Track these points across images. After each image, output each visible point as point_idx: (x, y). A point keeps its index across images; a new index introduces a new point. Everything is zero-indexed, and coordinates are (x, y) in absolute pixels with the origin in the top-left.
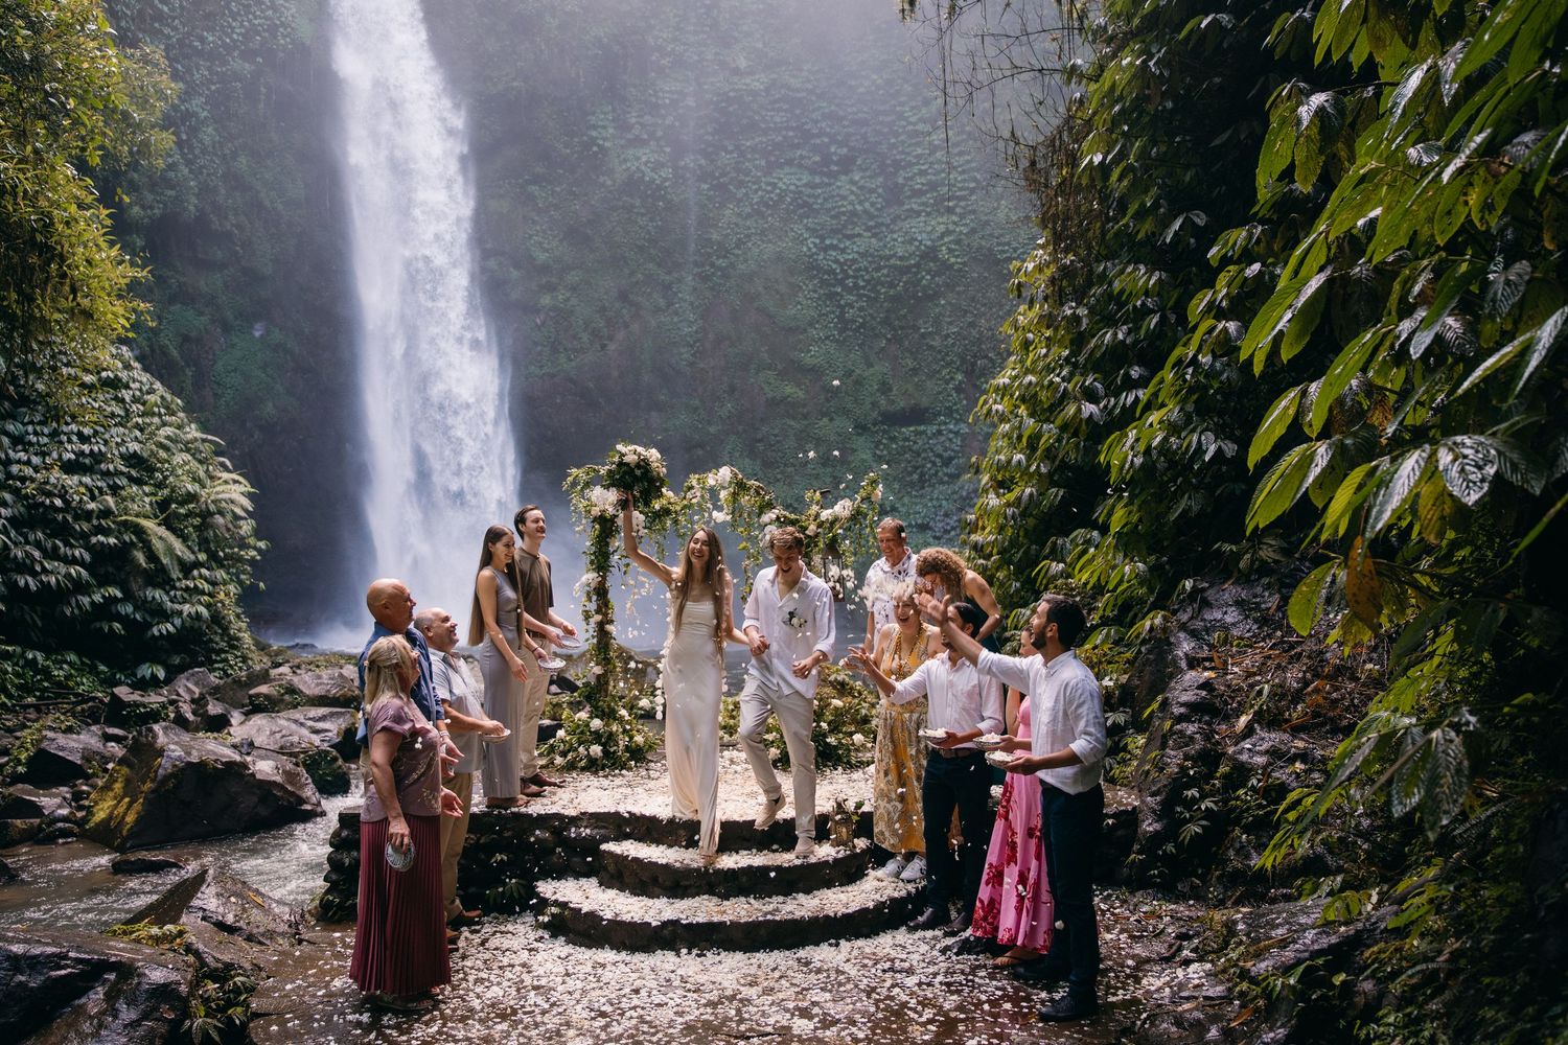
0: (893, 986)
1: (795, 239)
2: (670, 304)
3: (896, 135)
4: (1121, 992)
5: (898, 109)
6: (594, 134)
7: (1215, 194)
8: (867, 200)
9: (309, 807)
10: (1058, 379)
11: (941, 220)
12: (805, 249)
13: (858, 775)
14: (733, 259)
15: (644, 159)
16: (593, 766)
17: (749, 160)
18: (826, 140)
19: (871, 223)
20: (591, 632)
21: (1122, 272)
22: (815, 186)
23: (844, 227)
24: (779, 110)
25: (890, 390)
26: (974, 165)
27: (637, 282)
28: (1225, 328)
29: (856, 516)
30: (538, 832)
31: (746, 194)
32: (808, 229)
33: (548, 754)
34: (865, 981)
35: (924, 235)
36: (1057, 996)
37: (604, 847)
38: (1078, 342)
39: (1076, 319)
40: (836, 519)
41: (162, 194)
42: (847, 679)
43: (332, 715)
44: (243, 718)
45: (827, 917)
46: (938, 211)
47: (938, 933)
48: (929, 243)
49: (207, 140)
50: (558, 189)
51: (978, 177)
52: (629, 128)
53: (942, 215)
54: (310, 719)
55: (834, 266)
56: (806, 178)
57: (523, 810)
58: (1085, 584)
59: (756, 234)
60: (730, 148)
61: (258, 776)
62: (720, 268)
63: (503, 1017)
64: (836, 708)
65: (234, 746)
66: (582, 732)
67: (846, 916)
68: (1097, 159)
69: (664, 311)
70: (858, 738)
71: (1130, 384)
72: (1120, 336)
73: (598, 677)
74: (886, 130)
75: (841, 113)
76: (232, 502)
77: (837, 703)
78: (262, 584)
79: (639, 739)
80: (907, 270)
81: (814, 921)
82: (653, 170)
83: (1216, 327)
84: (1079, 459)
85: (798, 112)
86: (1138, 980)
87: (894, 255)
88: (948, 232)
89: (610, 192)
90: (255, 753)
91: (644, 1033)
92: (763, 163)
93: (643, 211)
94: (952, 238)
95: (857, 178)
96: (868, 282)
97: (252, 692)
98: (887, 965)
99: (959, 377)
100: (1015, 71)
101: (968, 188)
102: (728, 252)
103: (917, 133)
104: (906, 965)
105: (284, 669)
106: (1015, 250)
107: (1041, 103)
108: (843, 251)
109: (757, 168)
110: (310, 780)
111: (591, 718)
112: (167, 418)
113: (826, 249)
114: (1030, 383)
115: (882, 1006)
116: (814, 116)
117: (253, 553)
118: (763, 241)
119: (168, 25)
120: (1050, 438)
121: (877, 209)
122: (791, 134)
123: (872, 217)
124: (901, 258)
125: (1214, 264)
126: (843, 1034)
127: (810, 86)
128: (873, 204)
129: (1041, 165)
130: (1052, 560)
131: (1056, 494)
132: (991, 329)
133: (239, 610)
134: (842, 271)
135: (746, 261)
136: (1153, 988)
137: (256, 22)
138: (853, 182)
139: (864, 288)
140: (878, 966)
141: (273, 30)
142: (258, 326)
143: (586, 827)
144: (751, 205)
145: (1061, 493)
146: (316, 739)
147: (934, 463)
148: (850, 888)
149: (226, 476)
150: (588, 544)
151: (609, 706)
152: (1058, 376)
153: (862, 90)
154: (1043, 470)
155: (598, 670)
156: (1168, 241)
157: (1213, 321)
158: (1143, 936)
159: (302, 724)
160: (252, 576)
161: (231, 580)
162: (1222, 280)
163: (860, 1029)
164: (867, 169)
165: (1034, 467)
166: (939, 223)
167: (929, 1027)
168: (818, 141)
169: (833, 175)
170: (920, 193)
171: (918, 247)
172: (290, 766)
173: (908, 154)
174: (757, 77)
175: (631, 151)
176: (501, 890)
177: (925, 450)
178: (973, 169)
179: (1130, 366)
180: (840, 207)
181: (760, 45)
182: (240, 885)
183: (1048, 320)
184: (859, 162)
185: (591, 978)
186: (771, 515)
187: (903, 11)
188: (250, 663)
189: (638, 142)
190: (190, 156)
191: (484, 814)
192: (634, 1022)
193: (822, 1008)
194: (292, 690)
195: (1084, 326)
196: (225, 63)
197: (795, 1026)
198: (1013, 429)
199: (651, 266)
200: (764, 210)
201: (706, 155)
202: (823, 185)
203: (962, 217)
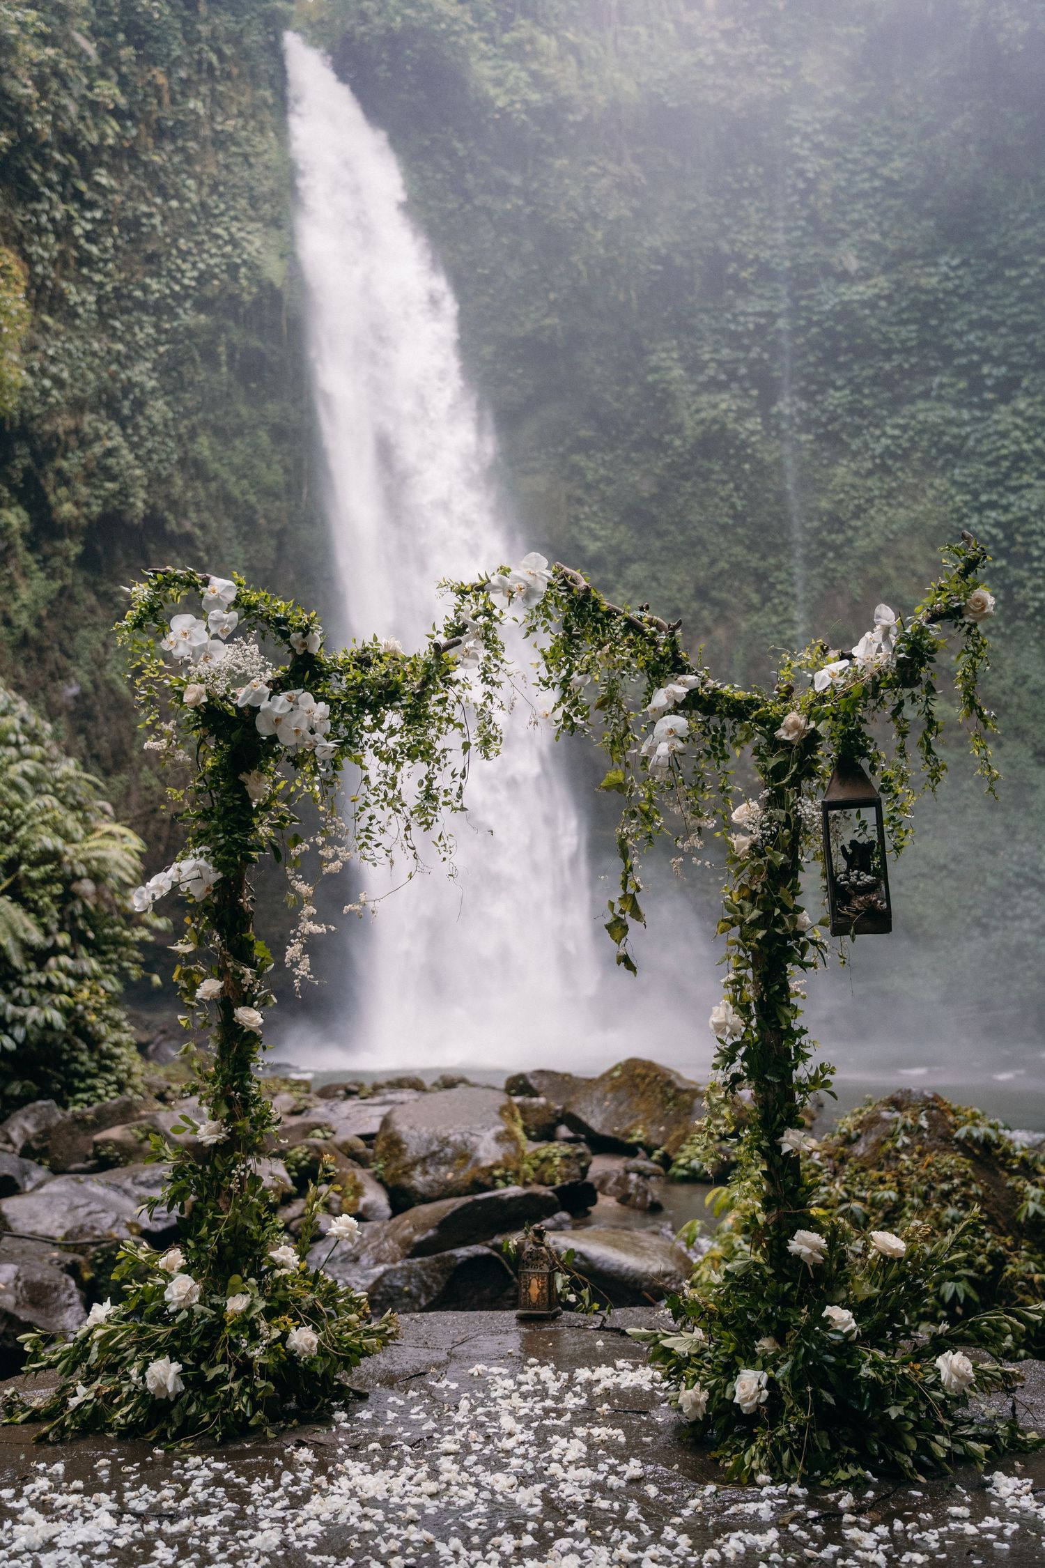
1: (935, 499)
2: (766, 600)
12: (951, 511)
14: (850, 533)
15: (723, 407)
17: (868, 397)
18: (975, 358)
22: (963, 423)
23: (1008, 475)
24: (908, 322)
27: (721, 573)
31: (866, 444)
32: (954, 483)
40: (858, 684)
41: (102, 487)
49: (157, 418)
52: (702, 367)
55: (994, 531)
56: (948, 413)
59: (881, 497)
60: (843, 382)
62: (832, 547)
69: (758, 610)
75: (996, 318)
82: (735, 420)
89: (681, 455)
92: (890, 394)
93: (724, 476)
95: (1022, 406)
97: (97, 1137)
102: (842, 523)
112: (27, 749)
117: (147, 933)
118: (889, 505)
119: (99, 271)
135: (868, 534)
137: (212, 262)
141: (233, 270)
144: (873, 457)
149: (107, 827)
168: (965, 361)
169: (988, 406)
180: (999, 449)
181: (876, 237)
184: (1027, 383)
186: (678, 689)
189: (712, 386)
190: (136, 439)
196: (176, 317)
199: (738, 550)
200: (890, 462)
202: (976, 420)
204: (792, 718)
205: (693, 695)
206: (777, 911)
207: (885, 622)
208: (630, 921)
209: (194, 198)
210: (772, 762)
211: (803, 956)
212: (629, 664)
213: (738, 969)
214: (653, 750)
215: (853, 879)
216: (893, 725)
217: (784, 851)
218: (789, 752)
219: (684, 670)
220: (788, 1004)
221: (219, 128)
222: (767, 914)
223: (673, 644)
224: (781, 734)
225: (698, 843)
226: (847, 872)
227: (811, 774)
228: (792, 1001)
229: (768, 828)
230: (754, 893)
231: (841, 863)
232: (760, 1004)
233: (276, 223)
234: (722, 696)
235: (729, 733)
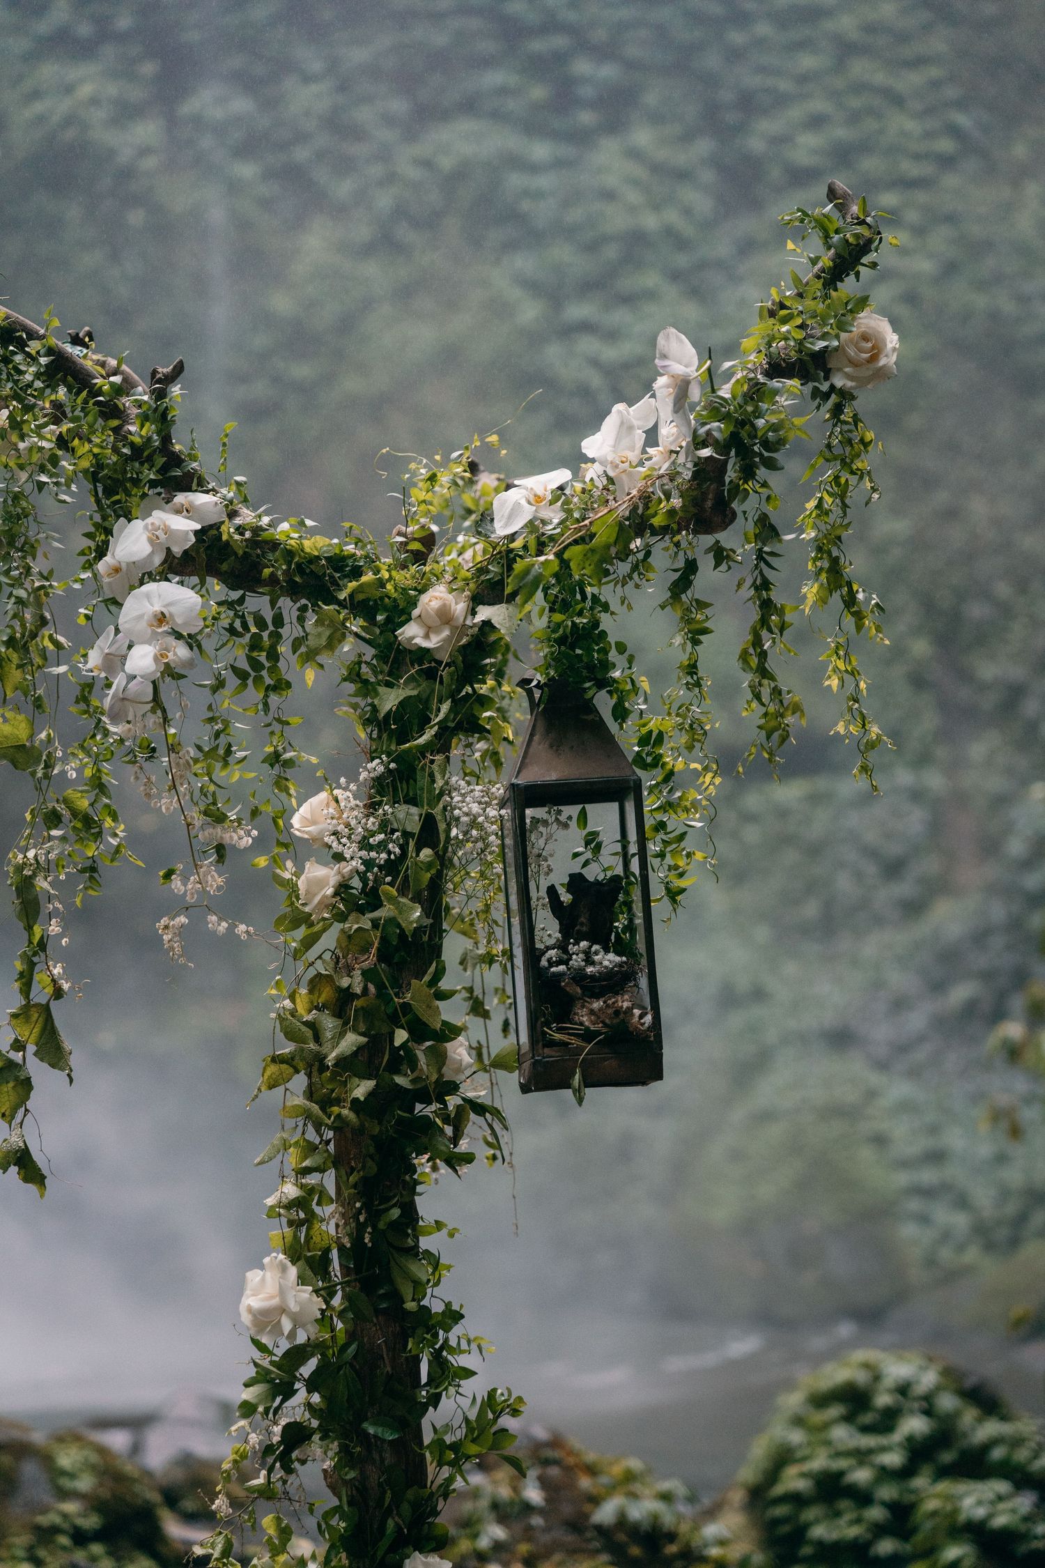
8: (670, 199)
14: (329, 362)
15: (86, 90)
18: (560, 42)
19: (682, 261)
22: (534, 169)
26: (951, 92)
51: (963, 120)
56: (510, 145)
60: (317, 66)
82: (108, 123)
95: (645, 143)
121: (698, 224)
123: (682, 244)
128: (687, 212)
135: (364, 367)
138: (634, 154)
147: (859, 874)
164: (664, 121)
169: (582, 138)
175: (48, 71)
177: (834, 841)
180: (601, 221)
184: (651, 99)
186: (173, 522)
200: (403, 231)
201: (247, 83)
202: (559, 164)
203: (919, 231)
204: (436, 598)
205: (208, 536)
206: (401, 1036)
207: (678, 369)
208: (36, 1069)
210: (390, 700)
211: (455, 1140)
212: (54, 460)
213: (306, 1171)
214: (115, 662)
215: (577, 961)
216: (674, 614)
217: (416, 899)
218: (431, 674)
219: (191, 482)
220: (414, 1252)
222: (376, 1044)
223: (162, 418)
224: (412, 633)
225: (215, 880)
226: (562, 946)
227: (473, 727)
228: (425, 1243)
229: (381, 846)
230: (345, 996)
231: (548, 928)
232: (356, 1255)
234: (274, 545)
235: (290, 631)
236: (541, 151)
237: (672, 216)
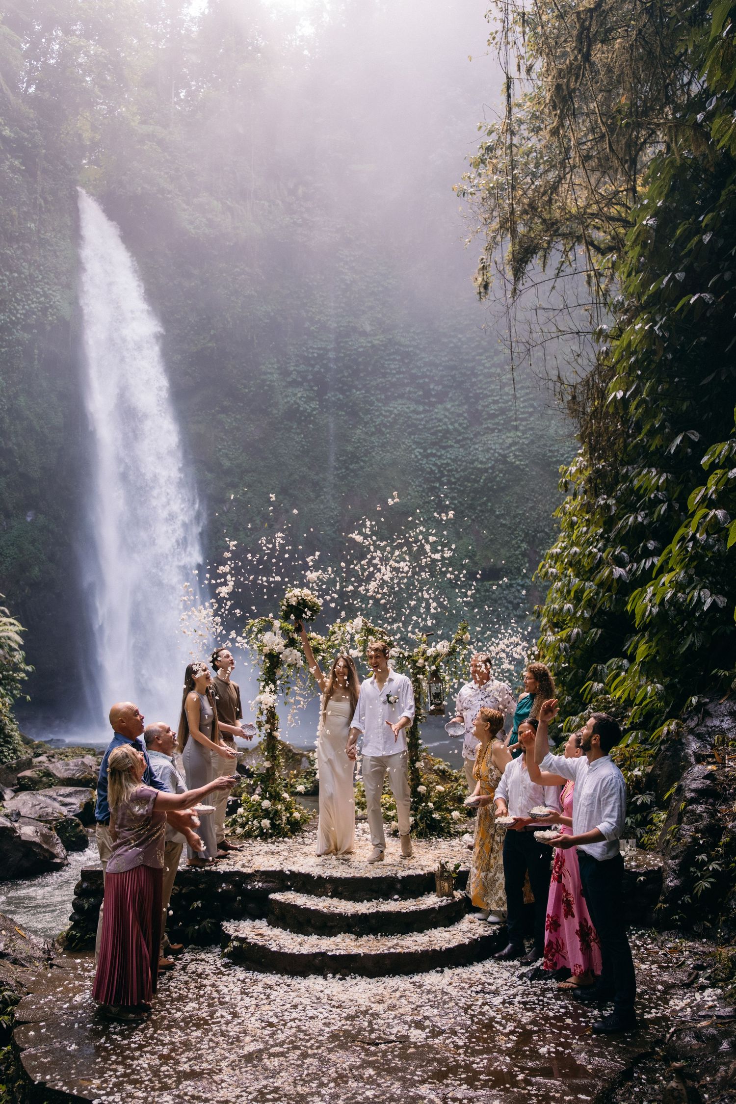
0: (484, 1004)
1: (405, 450)
2: (318, 496)
3: (476, 375)
4: (654, 1011)
5: (477, 358)
6: (265, 377)
7: (705, 417)
8: (456, 421)
9: (58, 861)
10: (595, 550)
11: (509, 435)
12: (413, 456)
13: (455, 842)
14: (362, 464)
15: (299, 395)
16: (264, 836)
17: (373, 395)
18: (427, 380)
19: (460, 438)
20: (263, 736)
21: (639, 474)
22: (418, 413)
23: (441, 440)
24: (394, 360)
25: (475, 556)
26: (531, 396)
27: (294, 481)
28: (715, 515)
29: (452, 652)
30: (224, 885)
31: (371, 419)
32: (415, 442)
33: (232, 826)
34: (463, 1000)
35: (497, 446)
36: (606, 1013)
37: (272, 896)
38: (609, 523)
39: (607, 507)
40: (438, 655)
42: (447, 768)
43: (76, 792)
44: (13, 794)
45: (434, 950)
46: (506, 428)
47: (516, 963)
48: (501, 451)
50: (238, 417)
51: (535, 404)
52: (289, 374)
53: (510, 431)
54: (61, 795)
55: (434, 468)
56: (413, 407)
57: (214, 868)
58: (620, 698)
59: (378, 446)
60: (360, 386)
61: (23, 838)
62: (353, 471)
63: (198, 1026)
64: (439, 792)
65: (6, 816)
66: (256, 810)
67: (449, 950)
68: (620, 394)
69: (314, 501)
70: (456, 814)
71: (648, 554)
72: (640, 519)
73: (268, 769)
74: (469, 373)
75: (438, 362)
76: (9, 638)
77: (440, 788)
78: (28, 697)
79: (297, 815)
80: (486, 470)
81: (425, 953)
82: (305, 403)
83: (708, 514)
84: (612, 607)
85: (406, 361)
86: (666, 1002)
87: (477, 460)
88: (514, 443)
89: (276, 418)
90: (21, 820)
91: (301, 1039)
92: (383, 397)
93: (298, 431)
94: (517, 447)
95: (449, 406)
96: (458, 479)
97: (20, 775)
98: (479, 988)
99: (524, 546)
100: (560, 333)
101: (528, 412)
102: (358, 459)
103: (490, 375)
104: (493, 988)
105: (43, 758)
106: (562, 455)
107: (578, 356)
108: (440, 457)
109: (378, 400)
110: (59, 841)
111: (262, 799)
113: (427, 456)
114: (576, 553)
115: (476, 1020)
116: (418, 364)
117: (23, 675)
118: (383, 451)
120: (590, 592)
121: (464, 428)
122: (401, 376)
123: (460, 434)
124: (481, 463)
125: (706, 468)
126: (447, 1042)
127: (414, 343)
128: (460, 425)
129: (580, 398)
130: (594, 681)
131: (596, 633)
132: (546, 511)
133: (12, 716)
134: (440, 471)
136: (678, 1008)
137: (33, 306)
138: (446, 409)
139: (455, 483)
140: (473, 989)
141: (44, 310)
142: (29, 513)
143: (258, 882)
144: (375, 426)
145: (600, 632)
146: (65, 811)
147: (507, 608)
148: (450, 929)
149: (5, 620)
150: (261, 673)
151: (275, 791)
152: (595, 547)
153: (452, 345)
154: (586, 615)
155: (267, 764)
156: (672, 452)
157: (706, 510)
158: (668, 967)
159: (55, 799)
160: (22, 691)
161: (7, 694)
162: (712, 480)
163: (460, 1038)
164: (454, 401)
165: (579, 613)
166: (508, 437)
167: (512, 1037)
168: (421, 381)
169: (432, 405)
170: (492, 416)
171: (493, 454)
172: (45, 831)
173: (485, 389)
174: (378, 337)
175: (290, 390)
176: (197, 927)
177: (500, 598)
178: (531, 399)
179: (647, 541)
180: (437, 427)
181: (380, 316)
182: (9, 922)
183: (588, 508)
184: (451, 395)
185: (262, 996)
187: (480, 293)
188: (19, 753)
189: (294, 383)
191: (186, 872)
192: (293, 1030)
193: (431, 1021)
194: (48, 774)
195: (613, 512)
196: (11, 334)
197: (412, 1036)
198: (563, 586)
199: (304, 469)
200: (384, 429)
201: (342, 392)
202: (425, 411)
203: (524, 432)
204: (421, 661)
209: (27, 272)
221: (42, 236)
233: (68, 286)
236: (421, 408)
237: (456, 425)
